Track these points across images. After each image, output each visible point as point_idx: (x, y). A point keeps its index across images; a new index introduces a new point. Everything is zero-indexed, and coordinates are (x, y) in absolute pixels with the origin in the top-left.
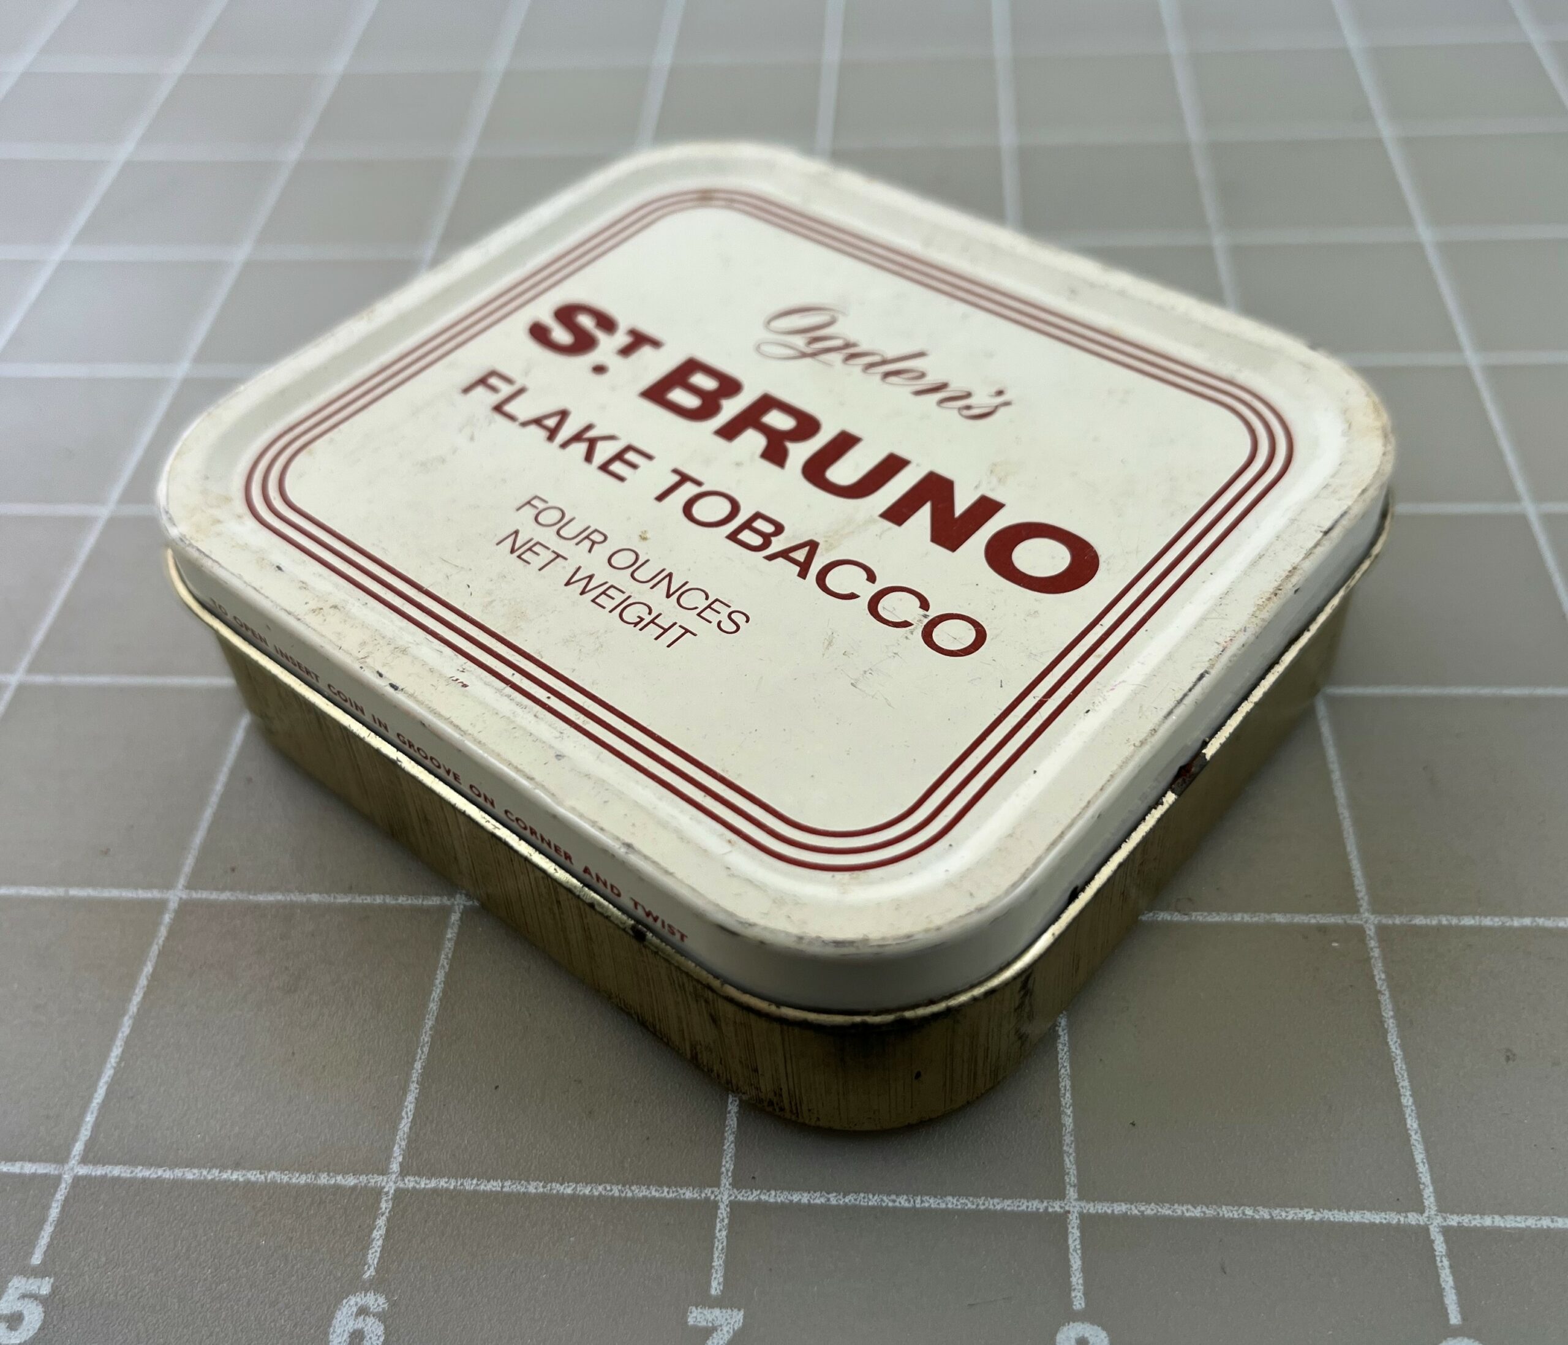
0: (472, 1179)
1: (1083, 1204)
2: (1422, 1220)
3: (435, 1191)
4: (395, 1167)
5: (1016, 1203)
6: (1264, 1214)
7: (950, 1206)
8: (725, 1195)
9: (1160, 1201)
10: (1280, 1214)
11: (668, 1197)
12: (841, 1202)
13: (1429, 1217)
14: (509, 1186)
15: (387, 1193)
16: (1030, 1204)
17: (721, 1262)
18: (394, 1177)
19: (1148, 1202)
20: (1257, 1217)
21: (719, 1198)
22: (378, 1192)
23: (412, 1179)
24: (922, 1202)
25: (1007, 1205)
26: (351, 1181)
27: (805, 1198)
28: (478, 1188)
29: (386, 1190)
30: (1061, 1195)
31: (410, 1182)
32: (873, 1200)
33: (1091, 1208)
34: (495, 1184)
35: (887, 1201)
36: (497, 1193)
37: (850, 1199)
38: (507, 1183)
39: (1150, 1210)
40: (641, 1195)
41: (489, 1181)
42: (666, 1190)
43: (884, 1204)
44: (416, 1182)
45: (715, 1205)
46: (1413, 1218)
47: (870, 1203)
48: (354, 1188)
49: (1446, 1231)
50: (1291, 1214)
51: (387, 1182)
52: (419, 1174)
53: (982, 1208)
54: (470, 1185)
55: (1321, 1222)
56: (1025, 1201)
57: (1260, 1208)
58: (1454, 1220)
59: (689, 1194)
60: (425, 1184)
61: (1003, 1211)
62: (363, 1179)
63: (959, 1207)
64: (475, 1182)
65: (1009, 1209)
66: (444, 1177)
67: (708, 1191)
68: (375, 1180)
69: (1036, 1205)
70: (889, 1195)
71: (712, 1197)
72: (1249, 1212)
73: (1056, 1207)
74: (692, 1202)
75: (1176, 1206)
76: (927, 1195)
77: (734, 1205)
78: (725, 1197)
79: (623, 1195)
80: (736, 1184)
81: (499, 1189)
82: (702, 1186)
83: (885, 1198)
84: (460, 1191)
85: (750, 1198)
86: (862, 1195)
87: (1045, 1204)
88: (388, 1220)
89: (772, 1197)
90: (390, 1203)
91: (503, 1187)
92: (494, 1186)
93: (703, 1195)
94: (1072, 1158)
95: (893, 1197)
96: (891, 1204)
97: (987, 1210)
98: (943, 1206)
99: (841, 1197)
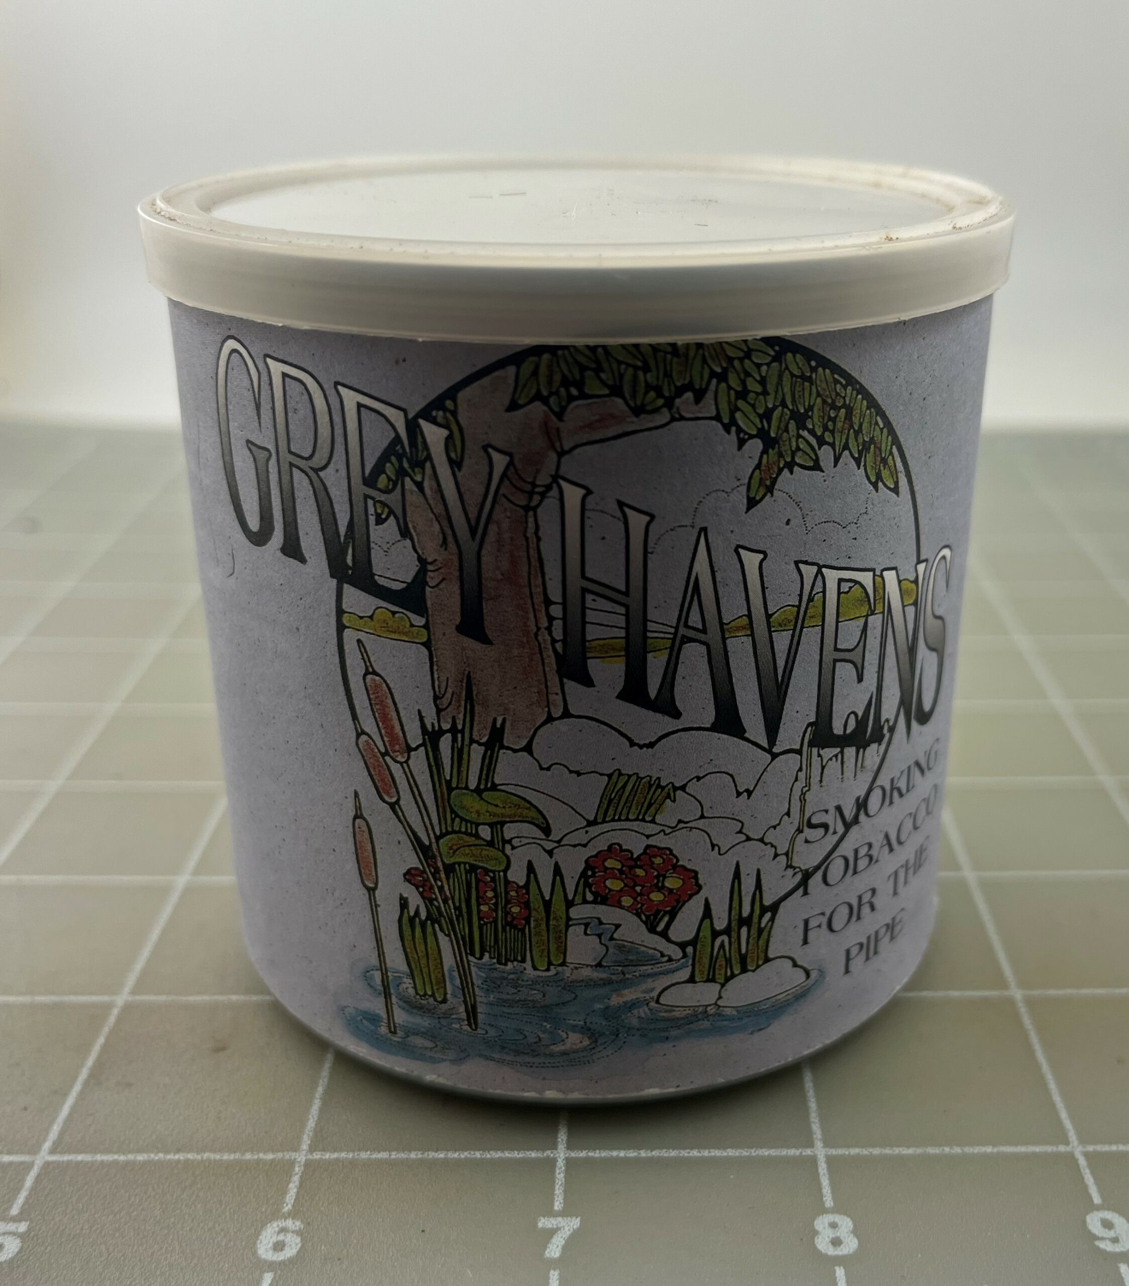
0: (366, 1151)
1: (827, 1149)
2: (1068, 1149)
3: (337, 1160)
4: (305, 1147)
5: (779, 1151)
6: (957, 1150)
7: (730, 1154)
8: (561, 1154)
9: (883, 1146)
10: (968, 1150)
11: (518, 1156)
12: (649, 1155)
13: (1073, 1147)
14: (394, 1155)
15: (299, 1162)
16: (789, 1151)
17: (561, 1191)
18: (304, 1152)
19: (874, 1146)
20: (952, 1151)
21: (557, 1155)
22: (292, 1163)
23: (319, 1153)
24: (709, 1152)
25: (773, 1152)
26: (270, 1156)
27: (622, 1154)
28: (371, 1157)
29: (299, 1160)
30: (811, 1145)
31: (317, 1156)
32: (673, 1153)
33: (833, 1152)
34: (384, 1153)
35: (684, 1153)
36: (386, 1159)
37: (655, 1153)
38: (394, 1153)
39: (876, 1151)
40: (497, 1156)
41: (379, 1152)
42: (516, 1152)
43: (681, 1155)
44: (322, 1155)
45: (555, 1161)
46: (1062, 1148)
47: (671, 1155)
48: (273, 1161)
49: (1086, 1155)
50: (977, 1150)
51: (299, 1156)
52: (324, 1150)
53: (754, 1154)
54: (364, 1155)
55: (998, 1154)
56: (786, 1150)
57: (955, 1147)
58: (1090, 1148)
59: (534, 1155)
60: (327, 1156)
61: (769, 1155)
62: (280, 1155)
63: (737, 1154)
64: (368, 1153)
65: (774, 1154)
66: (345, 1151)
67: (548, 1153)
68: (288, 1156)
69: (792, 1152)
70: (685, 1149)
71: (552, 1155)
72: (947, 1150)
73: (808, 1152)
74: (537, 1160)
75: (895, 1148)
76: (712, 1148)
77: (569, 1162)
78: (562, 1155)
79: (484, 1156)
80: (569, 1147)
81: (387, 1156)
82: (544, 1151)
83: (682, 1151)
84: (357, 1160)
85: (581, 1155)
86: (665, 1150)
87: (800, 1150)
88: (301, 1177)
89: (597, 1154)
90: (302, 1168)
91: (390, 1155)
92: (383, 1155)
93: (545, 1154)
94: (818, 1125)
95: (688, 1151)
96: (686, 1155)
97: (758, 1155)
98: (725, 1154)
99: (649, 1151)
